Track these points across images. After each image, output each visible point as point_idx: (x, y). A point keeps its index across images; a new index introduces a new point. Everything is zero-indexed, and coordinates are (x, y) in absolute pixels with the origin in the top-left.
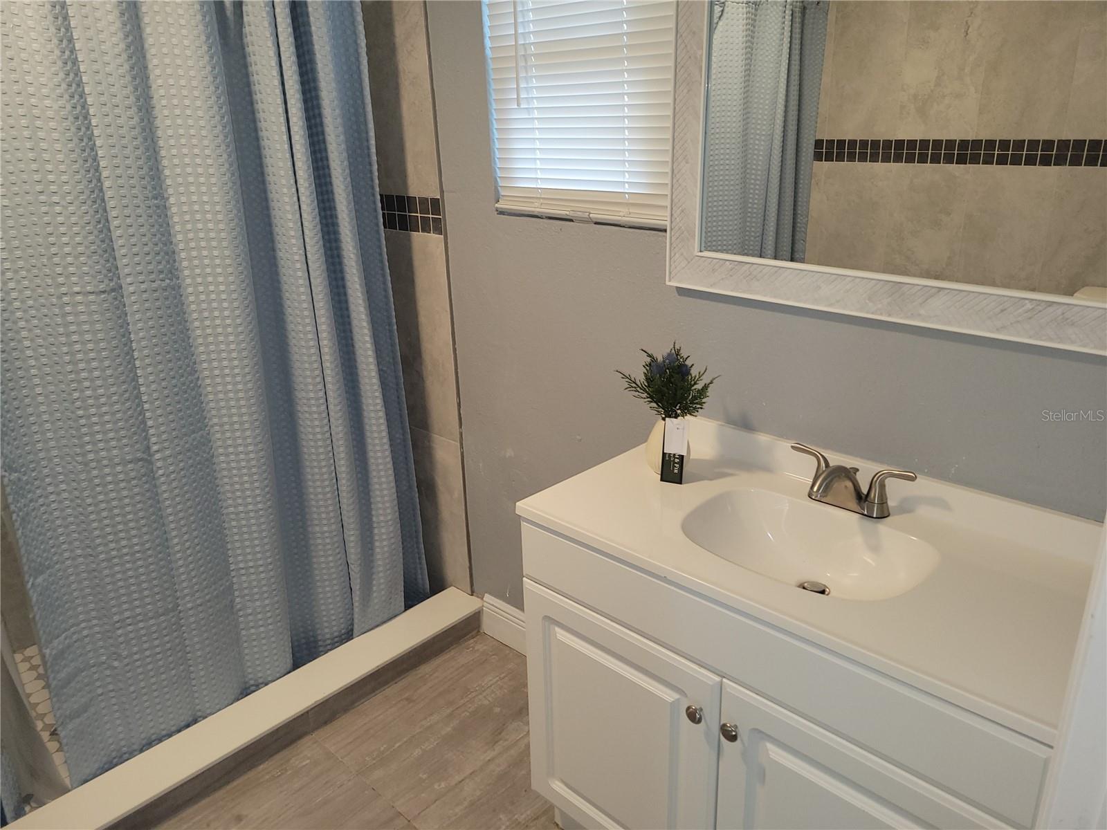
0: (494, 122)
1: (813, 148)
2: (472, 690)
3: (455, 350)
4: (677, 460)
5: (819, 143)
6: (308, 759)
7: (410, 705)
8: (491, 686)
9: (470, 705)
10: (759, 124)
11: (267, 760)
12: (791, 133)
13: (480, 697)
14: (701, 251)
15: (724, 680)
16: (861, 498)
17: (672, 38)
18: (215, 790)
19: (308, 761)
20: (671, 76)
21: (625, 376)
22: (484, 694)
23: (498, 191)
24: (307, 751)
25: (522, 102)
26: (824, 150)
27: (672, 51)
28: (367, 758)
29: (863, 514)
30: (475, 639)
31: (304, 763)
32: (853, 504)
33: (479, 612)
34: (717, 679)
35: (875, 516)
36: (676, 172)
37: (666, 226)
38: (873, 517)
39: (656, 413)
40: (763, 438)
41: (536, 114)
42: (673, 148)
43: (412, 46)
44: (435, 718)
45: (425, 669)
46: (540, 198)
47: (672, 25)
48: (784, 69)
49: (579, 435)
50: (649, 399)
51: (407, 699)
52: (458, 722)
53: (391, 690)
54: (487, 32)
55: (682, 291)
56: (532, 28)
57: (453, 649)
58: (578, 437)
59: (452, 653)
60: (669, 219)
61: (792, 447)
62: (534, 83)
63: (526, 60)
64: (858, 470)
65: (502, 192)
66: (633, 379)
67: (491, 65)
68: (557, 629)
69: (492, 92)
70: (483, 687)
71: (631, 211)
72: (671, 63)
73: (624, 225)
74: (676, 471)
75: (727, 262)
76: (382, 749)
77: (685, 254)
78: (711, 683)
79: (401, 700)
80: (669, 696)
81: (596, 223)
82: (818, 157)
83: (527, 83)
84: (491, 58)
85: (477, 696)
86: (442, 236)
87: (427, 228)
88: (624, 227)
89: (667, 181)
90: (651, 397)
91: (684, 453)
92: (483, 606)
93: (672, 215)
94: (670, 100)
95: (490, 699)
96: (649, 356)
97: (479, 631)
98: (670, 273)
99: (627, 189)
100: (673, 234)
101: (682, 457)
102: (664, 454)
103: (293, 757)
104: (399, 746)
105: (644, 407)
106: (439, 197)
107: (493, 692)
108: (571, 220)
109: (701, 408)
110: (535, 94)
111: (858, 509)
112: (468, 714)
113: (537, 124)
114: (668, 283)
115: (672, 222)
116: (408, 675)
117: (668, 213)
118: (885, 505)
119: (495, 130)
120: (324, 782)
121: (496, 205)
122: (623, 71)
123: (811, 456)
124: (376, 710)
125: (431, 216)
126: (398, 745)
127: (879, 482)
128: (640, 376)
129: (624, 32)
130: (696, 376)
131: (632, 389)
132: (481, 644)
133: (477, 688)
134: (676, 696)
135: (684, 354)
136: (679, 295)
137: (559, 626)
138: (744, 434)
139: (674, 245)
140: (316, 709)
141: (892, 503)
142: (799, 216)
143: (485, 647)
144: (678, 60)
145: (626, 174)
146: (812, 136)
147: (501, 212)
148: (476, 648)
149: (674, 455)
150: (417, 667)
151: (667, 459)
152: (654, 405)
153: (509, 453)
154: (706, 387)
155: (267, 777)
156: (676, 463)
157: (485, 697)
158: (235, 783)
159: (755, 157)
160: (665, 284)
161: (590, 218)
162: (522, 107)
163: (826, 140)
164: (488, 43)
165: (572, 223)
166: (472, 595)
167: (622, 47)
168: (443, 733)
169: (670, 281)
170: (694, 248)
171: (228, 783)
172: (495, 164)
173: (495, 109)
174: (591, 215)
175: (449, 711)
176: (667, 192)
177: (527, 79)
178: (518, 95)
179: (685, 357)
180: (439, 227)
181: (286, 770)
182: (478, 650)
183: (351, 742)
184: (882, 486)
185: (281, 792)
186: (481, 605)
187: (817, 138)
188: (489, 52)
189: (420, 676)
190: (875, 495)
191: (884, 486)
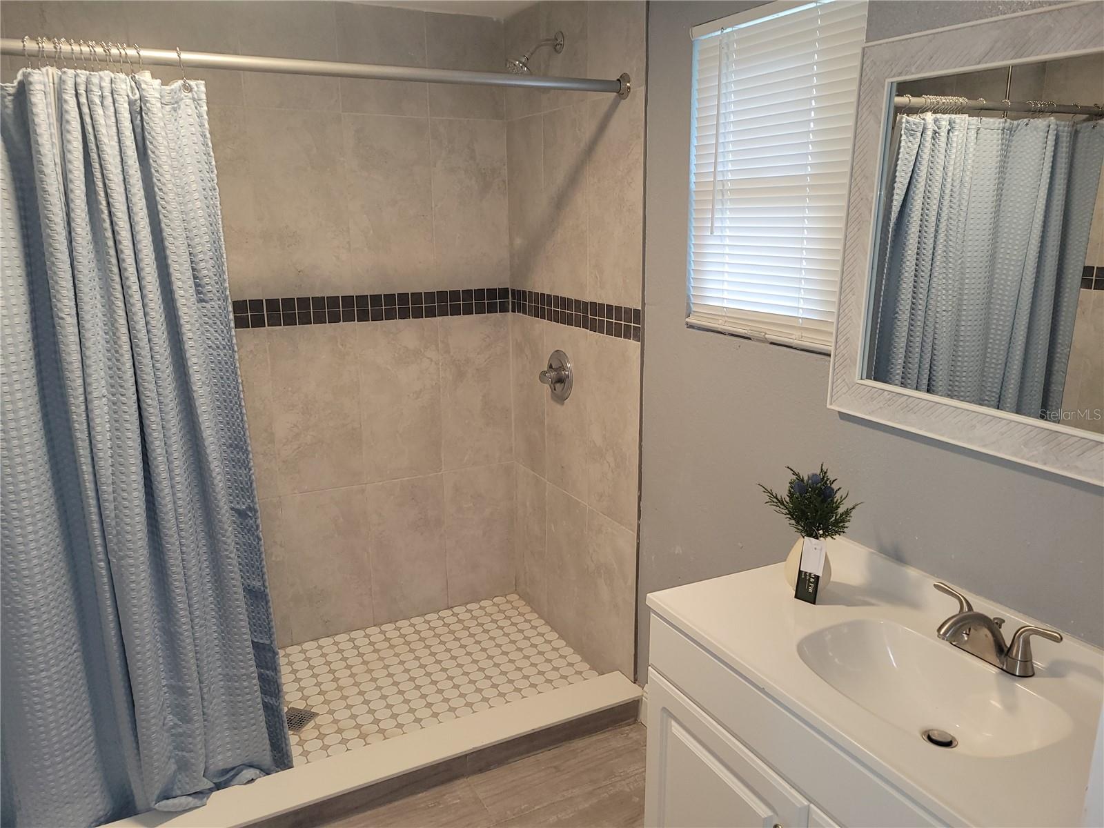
0: (692, 246)
1: (1081, 275)
2: (617, 775)
3: (641, 446)
4: (812, 580)
5: (1088, 270)
6: (459, 799)
7: (557, 774)
8: (636, 774)
9: (611, 788)
10: (1009, 249)
11: (425, 791)
12: (1051, 259)
13: (623, 783)
14: (861, 379)
15: (812, 806)
16: (1002, 650)
17: (846, 181)
18: (380, 805)
19: (459, 801)
20: (843, 214)
21: (766, 491)
22: (627, 781)
23: (690, 307)
24: (461, 791)
25: (714, 230)
26: (1094, 278)
27: (845, 192)
28: (508, 812)
29: (1002, 669)
30: (631, 727)
31: (455, 802)
32: (992, 657)
33: (638, 701)
34: (806, 803)
35: (1017, 674)
36: (843, 302)
37: (830, 351)
38: (1016, 675)
39: (796, 530)
40: (912, 573)
41: (727, 242)
42: (842, 280)
43: (632, 179)
44: (576, 791)
45: (579, 744)
46: (724, 316)
47: (847, 169)
48: (1042, 194)
49: (741, 542)
50: (789, 516)
51: (555, 767)
52: (596, 801)
53: (544, 756)
54: (693, 169)
55: (843, 416)
56: (730, 167)
57: (608, 731)
58: (739, 544)
59: (607, 735)
60: (833, 344)
61: (935, 585)
62: (728, 214)
63: (723, 195)
64: (1004, 621)
65: (694, 308)
66: (774, 494)
67: (694, 197)
68: (673, 723)
69: (693, 220)
70: (628, 774)
71: (803, 335)
72: (844, 203)
73: (795, 347)
74: (810, 591)
75: (886, 392)
76: (523, 807)
77: (846, 380)
78: (799, 806)
79: (551, 767)
80: (763, 811)
81: (772, 343)
82: (1086, 284)
83: (722, 214)
84: (695, 191)
85: (620, 781)
86: (640, 343)
87: (629, 335)
88: (795, 348)
89: (834, 310)
90: (790, 513)
91: (820, 574)
92: (642, 695)
93: (837, 342)
94: (841, 236)
95: (632, 787)
96: (794, 473)
97: (636, 720)
98: (832, 396)
99: (801, 314)
100: (837, 360)
101: (817, 578)
102: (800, 572)
103: (448, 793)
104: (538, 809)
105: (782, 522)
106: (640, 308)
107: (636, 781)
108: (749, 339)
109: (844, 532)
110: (728, 224)
111: (997, 662)
112: (608, 796)
113: (727, 251)
114: (829, 406)
115: (836, 349)
116: (561, 746)
117: (833, 339)
118: (1029, 663)
119: (692, 254)
120: (467, 823)
121: (687, 320)
122: (804, 208)
123: (952, 598)
124: (527, 769)
125: (632, 324)
126: (538, 807)
127: (1023, 636)
128: (783, 492)
129: (807, 173)
130: (837, 500)
131: (773, 503)
132: (635, 732)
133: (622, 774)
134: (770, 813)
135: (831, 476)
136: (841, 419)
137: (674, 719)
138: (894, 566)
139: (837, 371)
140: (474, 754)
141: (1038, 664)
142: (1059, 346)
143: (638, 737)
144: (852, 201)
145: (802, 300)
146: (1080, 263)
147: (691, 326)
148: (630, 735)
149: (810, 574)
150: (571, 740)
151: (803, 577)
152: (793, 522)
153: (678, 550)
154: (847, 513)
155: (422, 805)
156: (811, 583)
157: (627, 784)
158: (396, 804)
159: (1002, 282)
160: (826, 406)
161: (766, 339)
162: (715, 234)
163: (1097, 268)
164: (693, 178)
165: (750, 341)
166: (635, 683)
167: (806, 186)
168: (581, 807)
169: (831, 404)
170: (855, 374)
171: (390, 802)
172: (690, 283)
173: (694, 235)
174: (767, 336)
175: (591, 788)
176: (834, 320)
177: (722, 211)
178: (712, 224)
179: (832, 479)
180: (638, 335)
181: (439, 804)
182: (631, 738)
183: (498, 794)
184: (1027, 643)
185: (431, 822)
186: (641, 694)
187: (1086, 265)
188: (693, 186)
189: (572, 749)
190: (1018, 652)
191: (1029, 643)
